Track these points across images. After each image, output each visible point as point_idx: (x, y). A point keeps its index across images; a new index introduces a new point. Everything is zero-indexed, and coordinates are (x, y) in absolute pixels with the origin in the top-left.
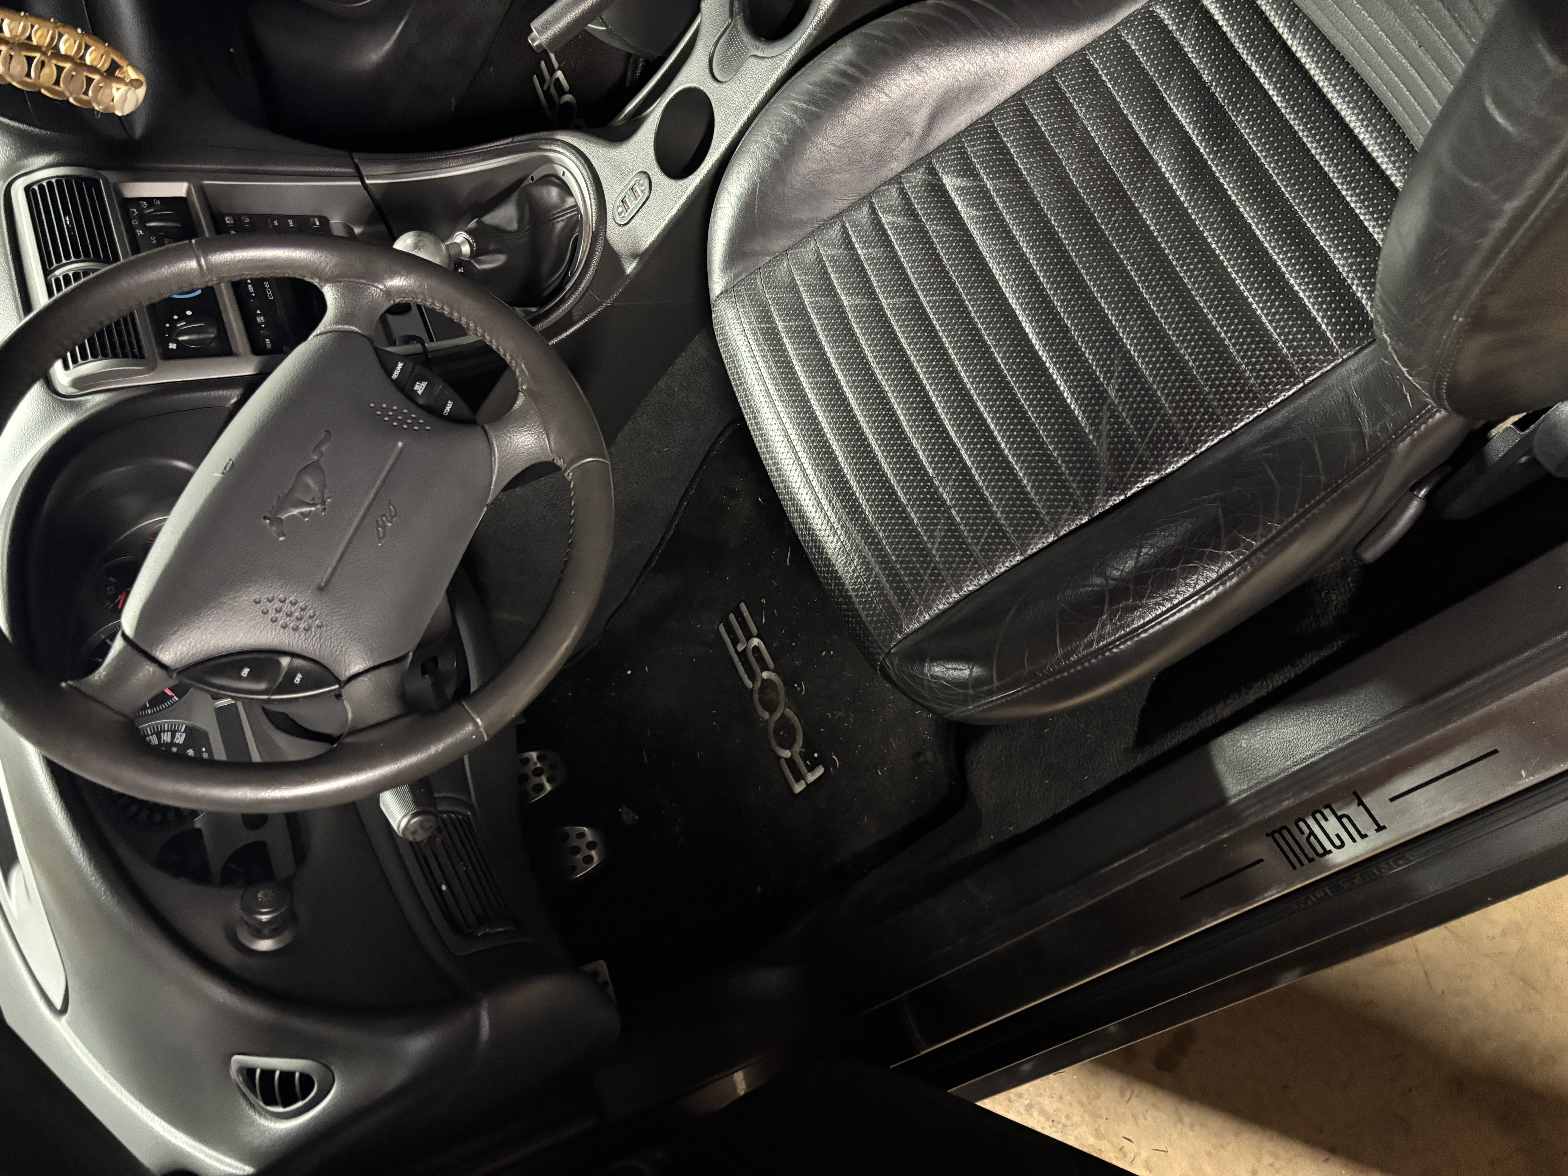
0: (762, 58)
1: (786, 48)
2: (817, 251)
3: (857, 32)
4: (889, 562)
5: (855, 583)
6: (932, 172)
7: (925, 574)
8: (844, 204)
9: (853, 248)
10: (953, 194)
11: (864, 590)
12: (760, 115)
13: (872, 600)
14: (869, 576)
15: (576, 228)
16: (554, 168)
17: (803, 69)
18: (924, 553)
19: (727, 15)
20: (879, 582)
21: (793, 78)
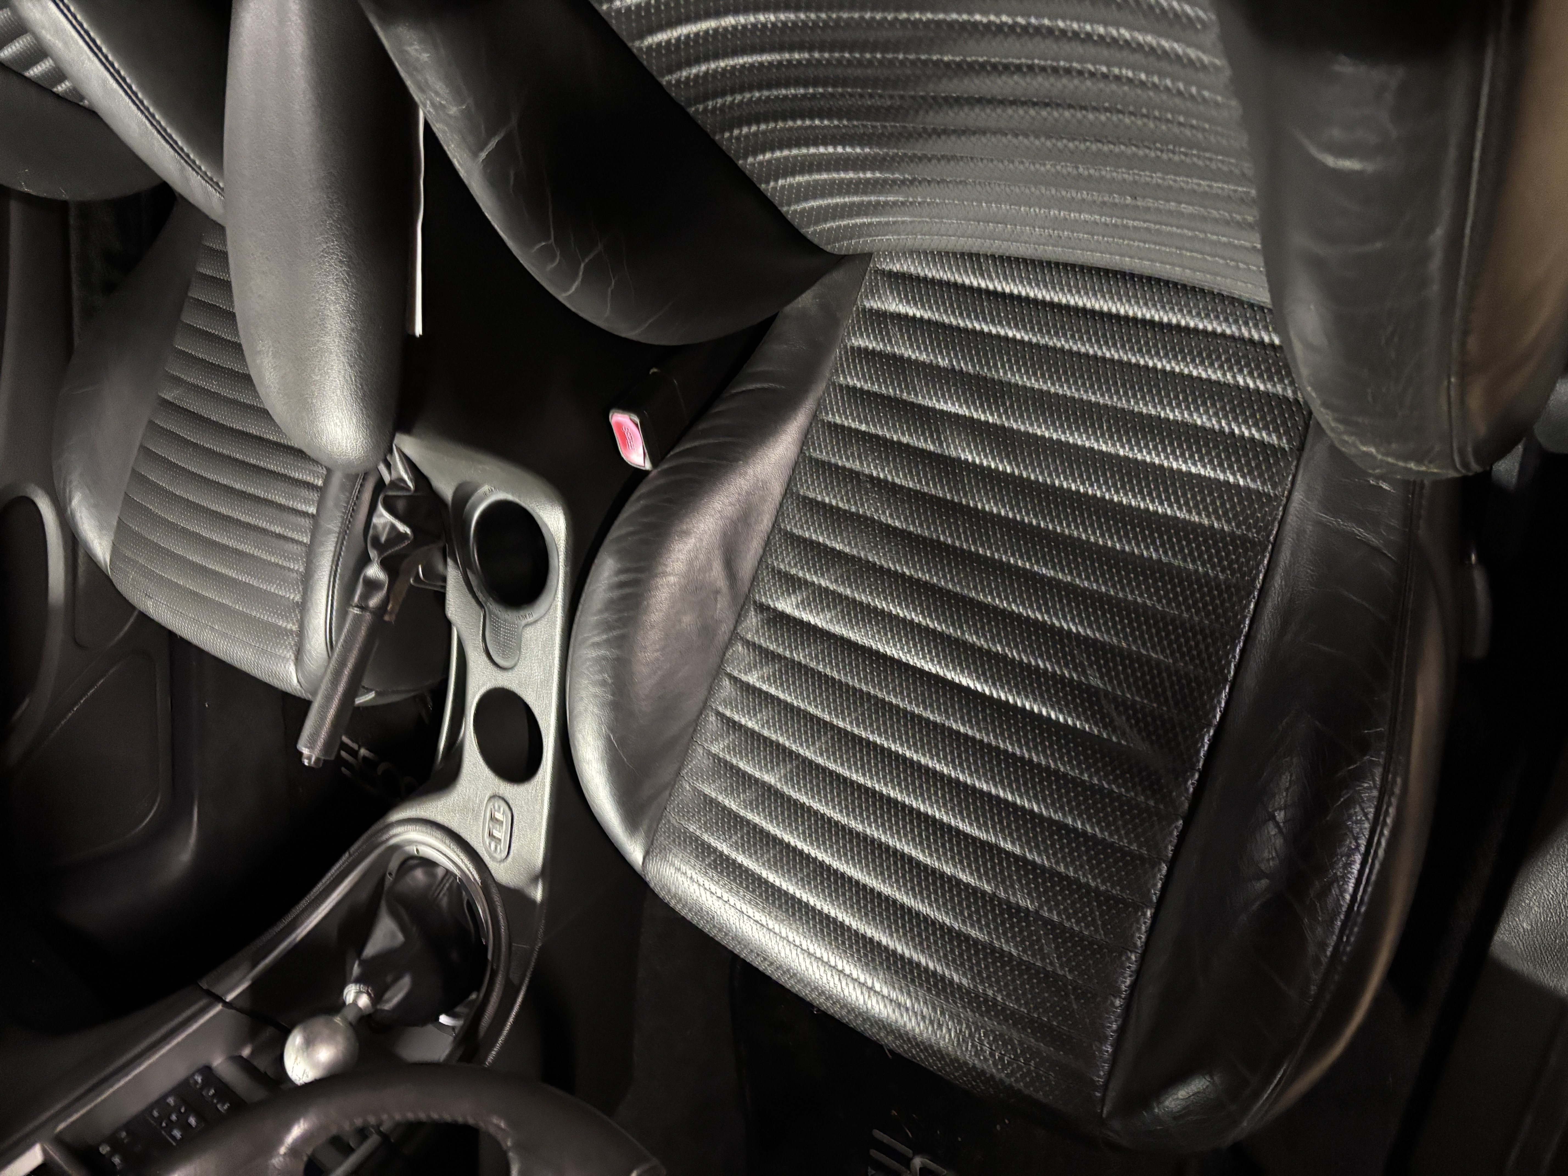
0: (536, 622)
1: (551, 598)
2: (709, 753)
3: (607, 542)
4: (1022, 1017)
5: (1004, 1067)
6: (762, 608)
7: (1070, 1003)
8: (702, 694)
9: (741, 726)
10: (797, 614)
11: (1020, 1068)
12: (568, 673)
13: (1037, 1073)
14: (1014, 1049)
15: (461, 893)
16: (405, 852)
17: (580, 607)
18: (1049, 979)
19: (477, 608)
20: (1029, 1048)
21: (576, 620)
